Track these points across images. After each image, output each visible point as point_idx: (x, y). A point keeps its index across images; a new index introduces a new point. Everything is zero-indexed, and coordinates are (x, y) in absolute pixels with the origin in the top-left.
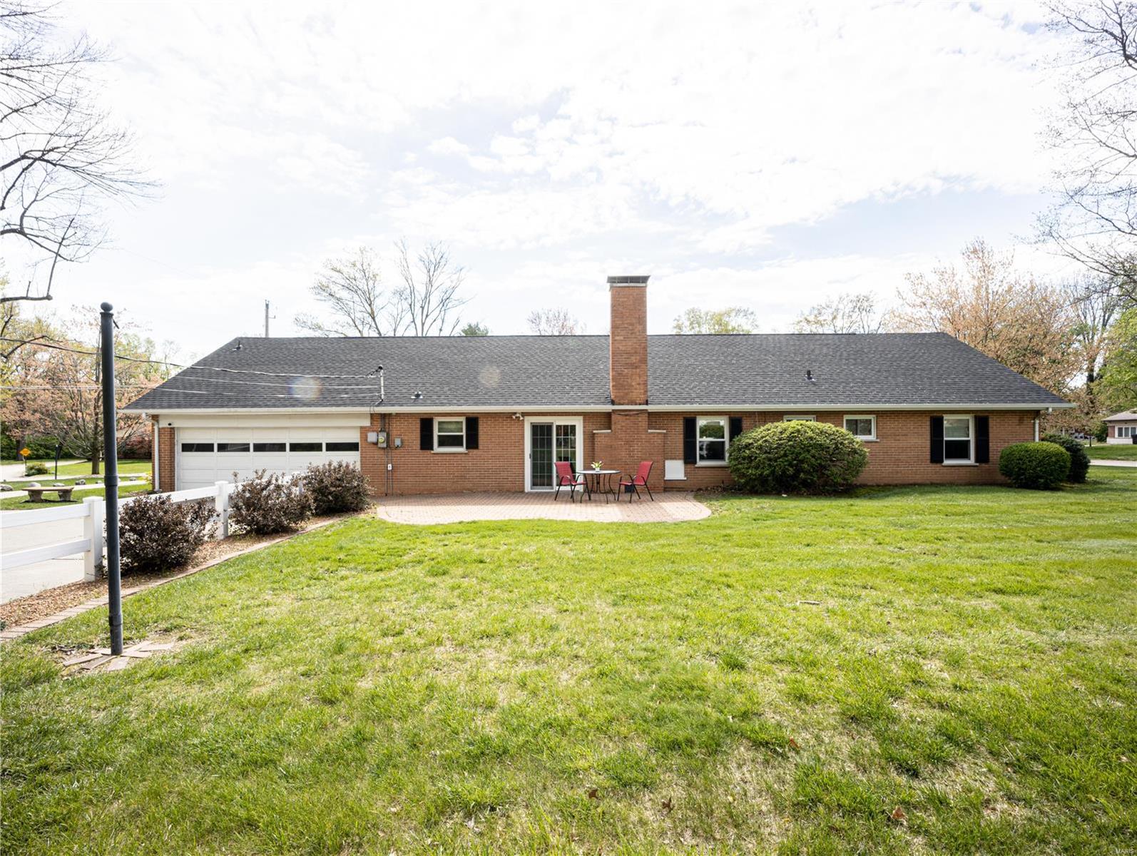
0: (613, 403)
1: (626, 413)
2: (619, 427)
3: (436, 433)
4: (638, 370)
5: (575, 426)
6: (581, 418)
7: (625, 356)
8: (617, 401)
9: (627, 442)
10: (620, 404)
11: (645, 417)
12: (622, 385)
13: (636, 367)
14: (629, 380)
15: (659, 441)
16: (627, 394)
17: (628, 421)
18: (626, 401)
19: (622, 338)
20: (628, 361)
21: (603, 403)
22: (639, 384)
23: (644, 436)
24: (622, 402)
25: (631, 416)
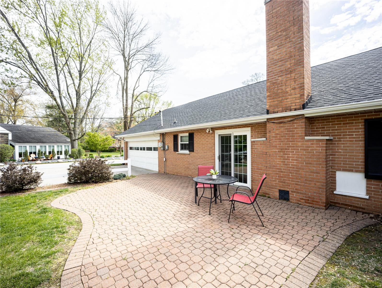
0: (268, 112)
1: (280, 121)
2: (273, 135)
3: (180, 143)
4: (293, 75)
5: (246, 136)
6: (249, 129)
7: (280, 64)
8: (271, 110)
9: (282, 150)
10: (274, 112)
11: (302, 123)
12: (277, 94)
13: (291, 72)
14: (283, 88)
15: (320, 149)
16: (281, 102)
17: (282, 129)
18: (281, 109)
19: (276, 47)
20: (283, 68)
21: (262, 114)
22: (294, 89)
23: (300, 144)
24: (276, 110)
25: (284, 123)
